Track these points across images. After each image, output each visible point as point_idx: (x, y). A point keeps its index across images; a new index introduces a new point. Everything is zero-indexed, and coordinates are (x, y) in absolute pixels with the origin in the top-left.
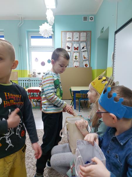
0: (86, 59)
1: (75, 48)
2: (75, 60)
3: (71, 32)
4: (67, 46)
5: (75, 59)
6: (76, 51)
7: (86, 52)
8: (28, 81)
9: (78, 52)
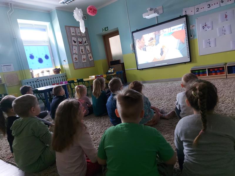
0: (89, 52)
1: (79, 42)
2: (82, 53)
3: (73, 27)
4: (73, 40)
6: (81, 45)
7: (88, 46)
8: (36, 82)
9: (82, 46)
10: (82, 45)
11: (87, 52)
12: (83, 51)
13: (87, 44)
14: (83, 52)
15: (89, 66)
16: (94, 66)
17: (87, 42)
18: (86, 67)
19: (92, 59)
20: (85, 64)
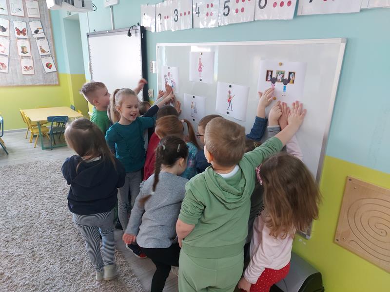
0: (46, 54)
1: (17, 30)
2: (23, 55)
5: (23, 52)
6: (22, 36)
7: (45, 41)
9: (26, 39)
10: (25, 37)
11: (41, 54)
12: (28, 49)
13: (42, 35)
14: (25, 53)
15: (42, 83)
16: (59, 85)
17: (41, 31)
18: (31, 84)
19: (53, 69)
20: (30, 77)
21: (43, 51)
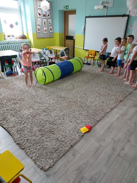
4: (39, 13)
5: (44, 24)
7: (51, 19)
8: (7, 44)
10: (45, 18)
11: (49, 25)
15: (49, 37)
17: (50, 15)
18: (46, 37)
19: (52, 31)
20: (46, 34)
21: (50, 24)
